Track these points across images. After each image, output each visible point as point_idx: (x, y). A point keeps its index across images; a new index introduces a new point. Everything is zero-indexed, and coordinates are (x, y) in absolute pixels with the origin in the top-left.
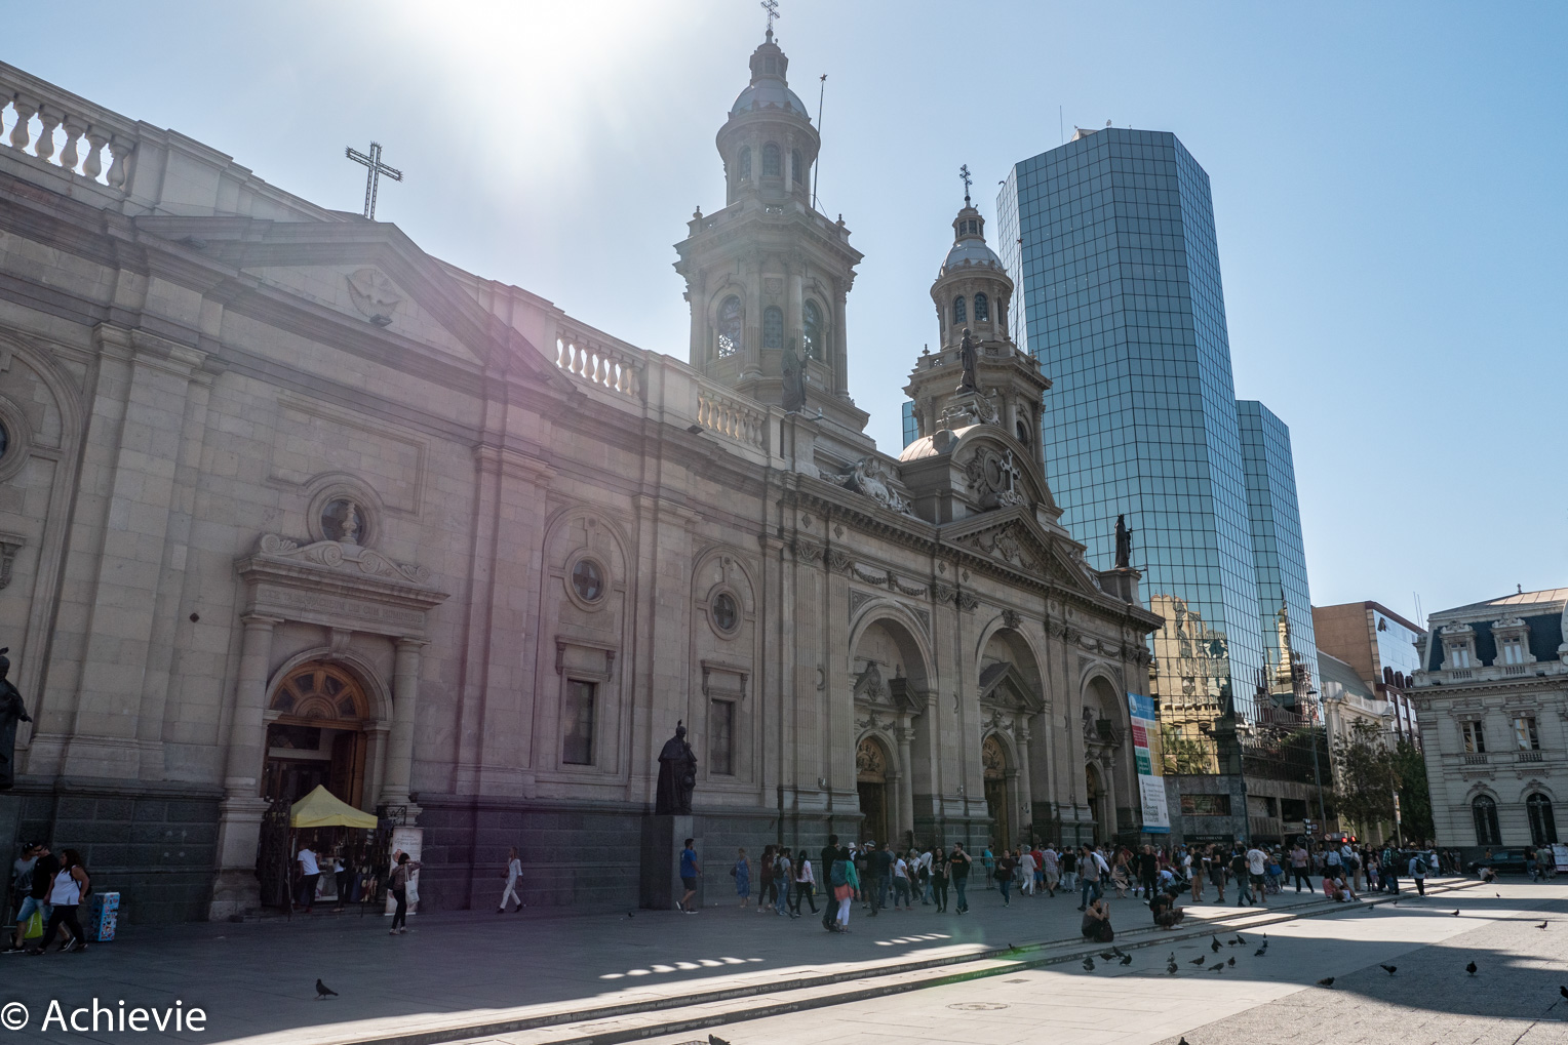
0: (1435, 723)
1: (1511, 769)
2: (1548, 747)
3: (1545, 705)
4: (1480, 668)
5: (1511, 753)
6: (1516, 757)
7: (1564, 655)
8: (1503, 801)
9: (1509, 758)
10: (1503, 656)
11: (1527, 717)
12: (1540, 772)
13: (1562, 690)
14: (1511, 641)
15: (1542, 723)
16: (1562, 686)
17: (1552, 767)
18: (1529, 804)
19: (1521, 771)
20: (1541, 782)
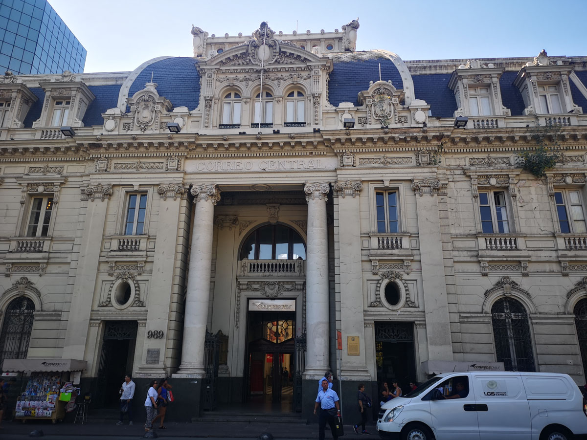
1: (1, 261)
2: (56, 234)
3: (70, 179)
4: (14, 130)
5: (9, 240)
6: (14, 245)
7: (108, 118)
9: (4, 247)
10: (45, 118)
11: (45, 192)
12: (34, 266)
13: (92, 160)
14: (64, 103)
15: (60, 204)
16: (93, 153)
17: (52, 261)
18: (10, 313)
19: (13, 264)
20: (32, 281)
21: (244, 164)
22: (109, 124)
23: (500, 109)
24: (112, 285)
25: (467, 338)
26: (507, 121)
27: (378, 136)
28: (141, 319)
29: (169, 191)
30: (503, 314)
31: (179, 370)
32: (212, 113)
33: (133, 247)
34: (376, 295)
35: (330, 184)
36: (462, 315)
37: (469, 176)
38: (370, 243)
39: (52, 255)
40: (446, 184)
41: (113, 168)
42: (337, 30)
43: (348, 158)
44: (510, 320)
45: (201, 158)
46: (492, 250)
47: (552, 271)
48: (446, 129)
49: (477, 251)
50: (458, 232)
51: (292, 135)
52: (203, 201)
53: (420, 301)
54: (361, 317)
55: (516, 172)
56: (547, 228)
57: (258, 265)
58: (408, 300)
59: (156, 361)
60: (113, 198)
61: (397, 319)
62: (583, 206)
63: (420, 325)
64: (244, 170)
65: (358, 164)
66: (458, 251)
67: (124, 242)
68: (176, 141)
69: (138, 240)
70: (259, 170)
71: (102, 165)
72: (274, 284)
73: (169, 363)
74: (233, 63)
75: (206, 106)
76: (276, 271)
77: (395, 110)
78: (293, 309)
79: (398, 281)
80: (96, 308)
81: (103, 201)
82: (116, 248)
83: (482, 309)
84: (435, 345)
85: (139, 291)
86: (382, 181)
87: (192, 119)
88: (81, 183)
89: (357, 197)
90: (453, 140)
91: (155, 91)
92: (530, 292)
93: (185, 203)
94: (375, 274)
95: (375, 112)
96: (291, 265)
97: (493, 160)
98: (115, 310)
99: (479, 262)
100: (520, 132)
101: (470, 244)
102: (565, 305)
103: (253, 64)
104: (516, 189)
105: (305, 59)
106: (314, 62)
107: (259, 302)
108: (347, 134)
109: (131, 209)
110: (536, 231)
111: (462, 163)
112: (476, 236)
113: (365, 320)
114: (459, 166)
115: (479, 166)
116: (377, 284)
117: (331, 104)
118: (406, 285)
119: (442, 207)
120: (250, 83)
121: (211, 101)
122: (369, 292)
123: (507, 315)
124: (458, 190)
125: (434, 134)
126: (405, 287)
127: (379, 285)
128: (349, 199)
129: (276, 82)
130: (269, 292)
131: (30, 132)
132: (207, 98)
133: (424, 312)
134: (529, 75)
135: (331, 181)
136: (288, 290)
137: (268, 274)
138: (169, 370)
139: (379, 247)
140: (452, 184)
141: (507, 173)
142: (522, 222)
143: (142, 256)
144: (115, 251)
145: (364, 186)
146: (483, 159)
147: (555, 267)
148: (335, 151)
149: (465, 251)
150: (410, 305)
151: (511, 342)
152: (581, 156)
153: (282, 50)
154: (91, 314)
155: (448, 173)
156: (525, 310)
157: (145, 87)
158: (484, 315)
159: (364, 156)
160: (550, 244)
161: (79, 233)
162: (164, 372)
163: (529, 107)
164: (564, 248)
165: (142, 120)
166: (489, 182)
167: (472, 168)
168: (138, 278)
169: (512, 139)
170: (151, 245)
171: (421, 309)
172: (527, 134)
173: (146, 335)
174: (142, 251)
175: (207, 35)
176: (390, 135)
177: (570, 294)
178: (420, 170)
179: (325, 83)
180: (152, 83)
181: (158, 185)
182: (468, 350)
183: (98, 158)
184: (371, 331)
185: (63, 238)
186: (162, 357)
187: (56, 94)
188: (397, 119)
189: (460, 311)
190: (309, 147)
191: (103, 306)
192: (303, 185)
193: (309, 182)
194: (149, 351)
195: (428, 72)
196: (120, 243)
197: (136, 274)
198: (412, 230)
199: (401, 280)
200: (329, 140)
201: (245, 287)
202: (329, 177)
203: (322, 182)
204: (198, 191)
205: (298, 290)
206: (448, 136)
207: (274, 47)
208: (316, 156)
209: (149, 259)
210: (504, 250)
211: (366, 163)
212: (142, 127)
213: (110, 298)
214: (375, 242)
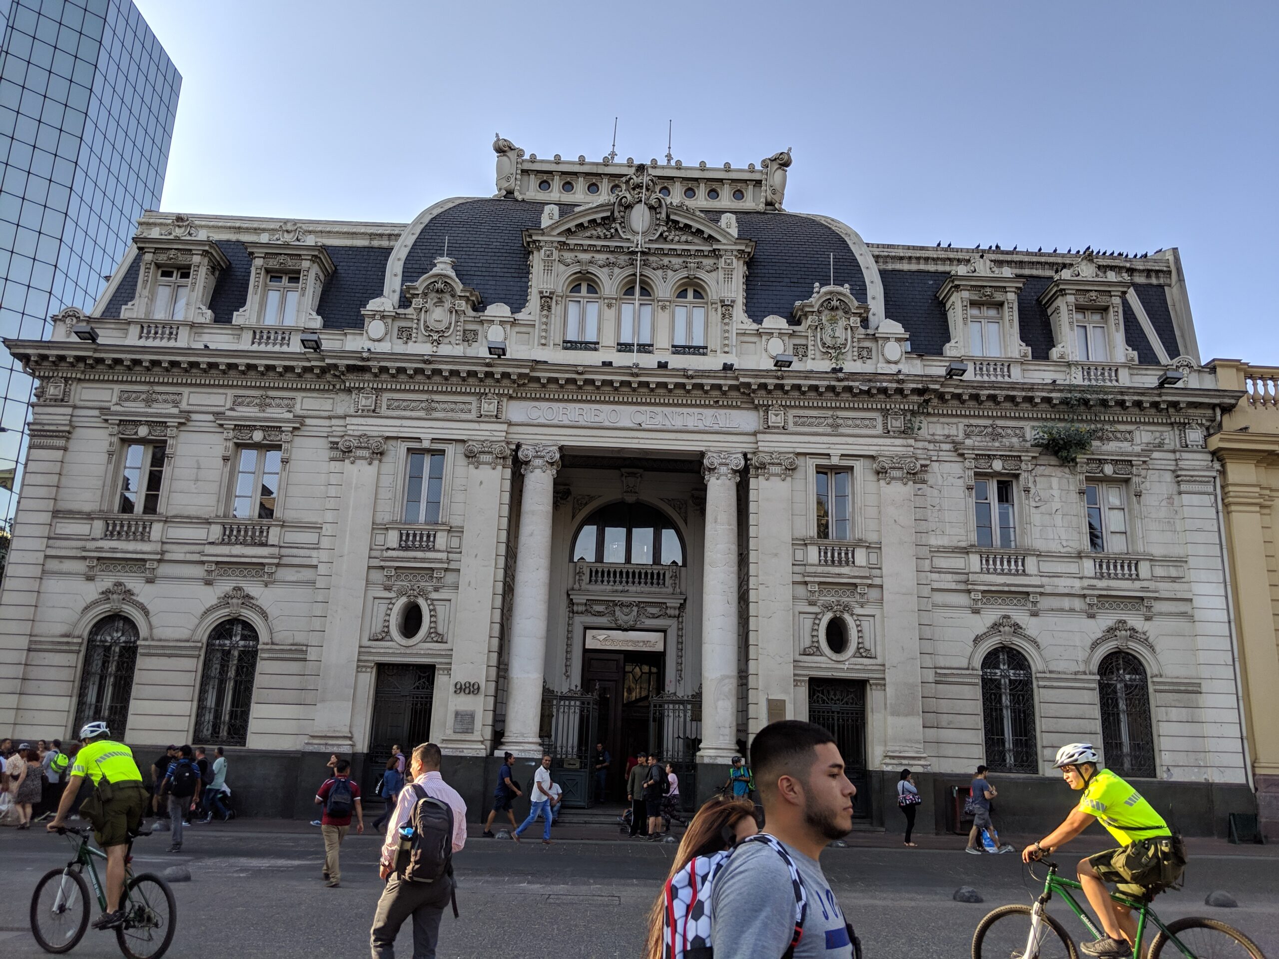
0: (67, 435)
1: (196, 557)
2: (290, 515)
3: (308, 421)
4: (201, 325)
5: (207, 522)
6: (216, 532)
7: (373, 317)
8: (158, 633)
9: (198, 533)
10: (256, 307)
11: (265, 442)
12: (256, 568)
13: (349, 391)
14: (285, 280)
15: (292, 462)
16: (352, 381)
17: (285, 561)
18: (214, 645)
19: (217, 563)
20: (252, 594)
21: (606, 414)
22: (375, 328)
23: (1017, 348)
24: (390, 606)
25: (944, 705)
26: (1024, 367)
27: (826, 383)
28: (441, 663)
29: (484, 452)
30: (997, 671)
31: (502, 744)
32: (553, 322)
33: (424, 544)
34: (813, 636)
35: (745, 455)
36: (939, 671)
37: (962, 455)
38: (806, 554)
39: (284, 551)
40: (926, 466)
41: (384, 406)
42: (752, 166)
43: (776, 415)
44: (1007, 681)
45: (536, 399)
46: (989, 573)
47: (1072, 610)
48: (933, 379)
49: (967, 574)
50: (940, 543)
51: (690, 373)
52: (538, 471)
53: (879, 648)
54: (790, 670)
55: (1033, 452)
56: (1071, 544)
57: (603, 572)
58: (860, 646)
59: (469, 730)
60: (385, 459)
61: (843, 674)
62: (1126, 510)
63: (876, 684)
64: (607, 424)
65: (791, 427)
66: (939, 572)
67: (408, 535)
68: (498, 370)
69: (432, 533)
70: (631, 425)
71: (368, 402)
72: (629, 605)
73: (488, 733)
74: (588, 234)
75: (542, 307)
76: (633, 583)
77: (853, 338)
78: (660, 648)
79: (846, 616)
80: (366, 642)
81: (370, 464)
82: (396, 545)
83: (969, 664)
84: (898, 715)
85: (435, 616)
86: (828, 455)
87: (517, 329)
88: (329, 429)
89: (789, 479)
90: (941, 396)
91: (453, 274)
92: (1038, 640)
93: (508, 473)
94: (812, 603)
95: (821, 339)
96: (658, 574)
97: (1000, 430)
98: (398, 646)
99: (969, 591)
100: (1043, 390)
101: (957, 562)
102: (1087, 661)
103: (621, 238)
104: (1031, 479)
105: (710, 237)
106: (724, 244)
107: (602, 635)
108: (778, 378)
109: (415, 478)
110: (1054, 547)
111: (953, 432)
112: (965, 551)
113: (795, 675)
114: (948, 436)
115: (979, 438)
116: (815, 619)
117: (750, 317)
118: (858, 623)
119: (919, 502)
120: (617, 270)
121: (551, 298)
122: (802, 632)
123: (1004, 672)
124: (945, 476)
125: (914, 386)
126: (858, 626)
127: (817, 622)
128: (775, 482)
129: (659, 273)
130: (622, 617)
131: (230, 332)
132: (545, 294)
133: (884, 665)
134: (1063, 293)
135: (747, 450)
136: (654, 616)
137: (620, 588)
138: (488, 743)
139: (820, 561)
140: (935, 465)
141: (1019, 454)
142: (1036, 532)
143: (440, 561)
144: (394, 549)
145: (800, 461)
146: (985, 427)
147: (1078, 604)
148: (756, 402)
149: (950, 573)
150: (864, 654)
151: (1007, 714)
152: (1130, 432)
153: (672, 217)
154: (359, 652)
155: (931, 447)
156: (1029, 667)
157: (435, 265)
158: (970, 672)
159: (801, 412)
160: (1073, 568)
161: (329, 516)
162: (483, 747)
163: (1060, 346)
164: (1093, 575)
165: (432, 325)
166: (991, 466)
167: (968, 442)
168: (434, 595)
169: (1030, 400)
170: (455, 542)
171: (879, 661)
172: (1053, 395)
173: (452, 689)
174: (439, 551)
175: (522, 156)
176: (846, 383)
177: (1095, 645)
178: (888, 441)
179: (741, 280)
180: (446, 259)
181: (463, 441)
182: (944, 724)
183: (359, 389)
184: (803, 692)
185: (301, 522)
186: (478, 724)
187: (273, 264)
188: (856, 353)
189: (937, 665)
190: (716, 393)
191: (377, 640)
192: (702, 454)
193: (712, 449)
194: (457, 714)
195: (905, 266)
196: (401, 537)
197: (430, 589)
198: (872, 537)
199: (852, 615)
200: (748, 385)
201: (581, 608)
202: (744, 444)
203: (733, 450)
204: (531, 454)
205: (670, 617)
206: (935, 391)
207: (658, 210)
208: (723, 407)
209: (453, 566)
210: (1006, 574)
211: (803, 424)
212: (435, 338)
213: (388, 627)
214: (813, 554)
